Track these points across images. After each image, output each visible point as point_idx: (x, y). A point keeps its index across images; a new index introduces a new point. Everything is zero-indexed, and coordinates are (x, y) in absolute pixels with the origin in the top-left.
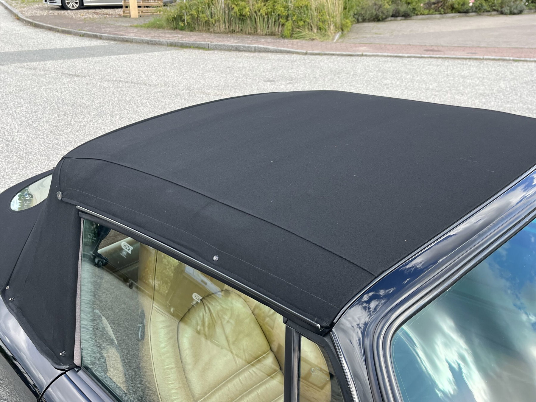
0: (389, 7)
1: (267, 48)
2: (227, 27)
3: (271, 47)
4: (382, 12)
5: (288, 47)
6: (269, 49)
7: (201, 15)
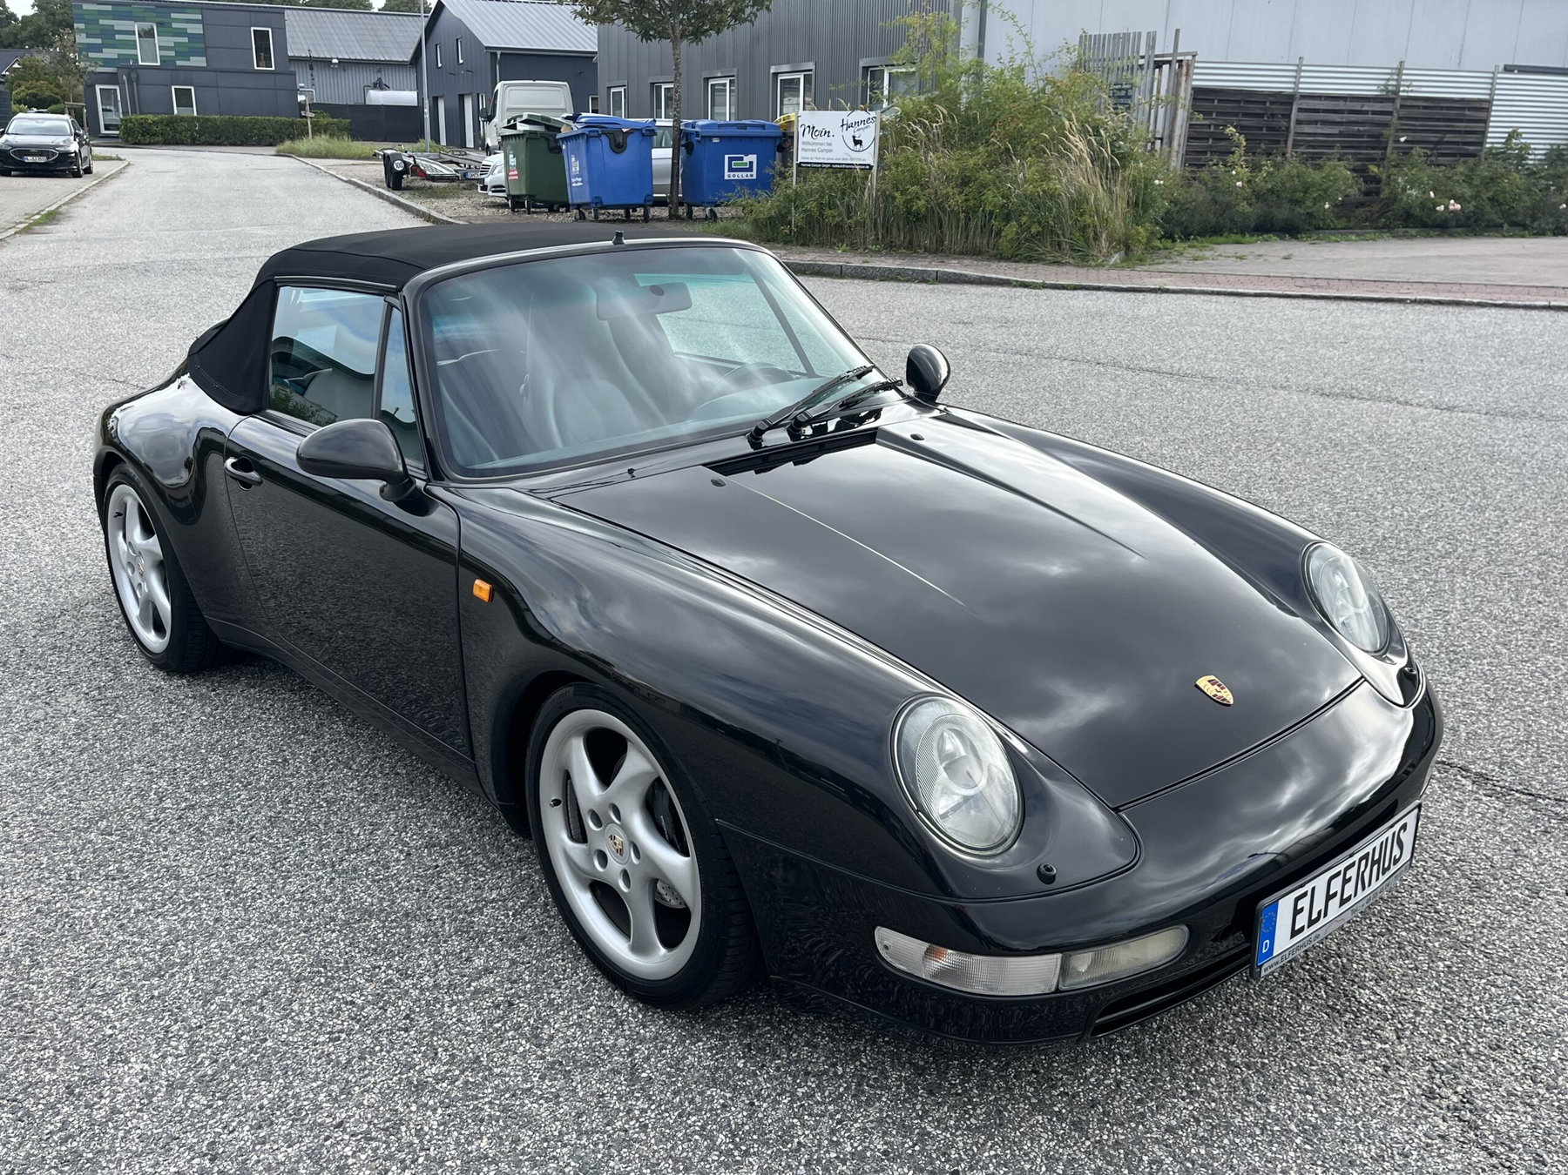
0: (1248, 209)
1: (961, 275)
2: (880, 237)
3: (971, 272)
4: (1231, 220)
5: (1005, 274)
6: (966, 276)
7: (828, 212)
